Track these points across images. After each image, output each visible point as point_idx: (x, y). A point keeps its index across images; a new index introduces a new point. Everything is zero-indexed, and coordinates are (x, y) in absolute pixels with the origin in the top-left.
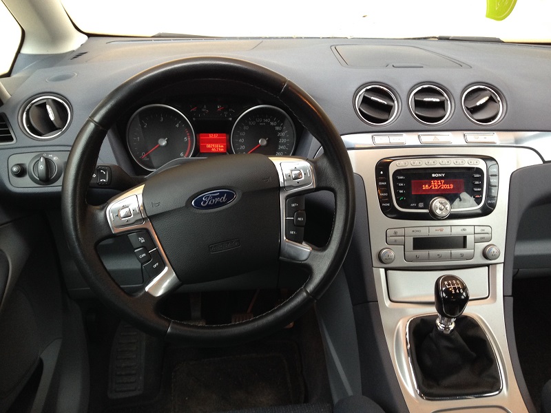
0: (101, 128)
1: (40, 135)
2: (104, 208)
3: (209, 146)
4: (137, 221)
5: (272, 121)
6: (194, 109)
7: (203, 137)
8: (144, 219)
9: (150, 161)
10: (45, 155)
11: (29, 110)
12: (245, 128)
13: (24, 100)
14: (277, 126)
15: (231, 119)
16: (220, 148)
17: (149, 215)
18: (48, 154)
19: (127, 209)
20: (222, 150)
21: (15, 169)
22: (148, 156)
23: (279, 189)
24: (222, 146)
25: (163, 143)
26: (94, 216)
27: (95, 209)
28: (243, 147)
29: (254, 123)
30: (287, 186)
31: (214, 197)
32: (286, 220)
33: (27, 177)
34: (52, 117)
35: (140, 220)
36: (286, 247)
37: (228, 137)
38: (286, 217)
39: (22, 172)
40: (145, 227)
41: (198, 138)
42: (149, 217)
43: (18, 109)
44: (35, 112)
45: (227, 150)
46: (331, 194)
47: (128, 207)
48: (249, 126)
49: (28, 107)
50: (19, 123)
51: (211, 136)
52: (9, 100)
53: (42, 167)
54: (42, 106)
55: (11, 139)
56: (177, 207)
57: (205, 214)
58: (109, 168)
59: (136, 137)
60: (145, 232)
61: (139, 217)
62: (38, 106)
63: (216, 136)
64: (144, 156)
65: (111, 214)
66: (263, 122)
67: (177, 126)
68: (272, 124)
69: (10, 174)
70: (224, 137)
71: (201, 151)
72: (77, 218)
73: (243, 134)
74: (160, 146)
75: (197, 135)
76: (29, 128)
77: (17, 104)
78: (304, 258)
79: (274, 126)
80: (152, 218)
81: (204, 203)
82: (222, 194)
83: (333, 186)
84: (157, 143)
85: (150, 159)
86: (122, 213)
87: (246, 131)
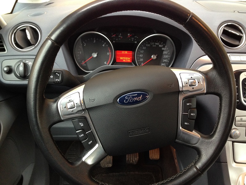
0: (56, 44)
1: (22, 48)
2: (56, 101)
3: (121, 58)
4: (78, 111)
5: (160, 44)
6: (114, 36)
7: (118, 52)
8: (83, 110)
9: (87, 66)
10: (24, 61)
11: (15, 33)
12: (144, 48)
13: (13, 26)
14: (163, 47)
15: (136, 42)
16: (128, 59)
17: (87, 107)
18: (25, 61)
19: (72, 103)
20: (129, 61)
21: (5, 69)
22: (85, 63)
23: (178, 92)
24: (130, 59)
25: (95, 55)
26: (49, 107)
27: (50, 101)
28: (142, 60)
29: (149, 45)
30: (184, 91)
31: (133, 97)
32: (182, 114)
33: (13, 74)
34: (29, 37)
35: (81, 110)
36: (181, 134)
37: (133, 53)
38: (182, 113)
39: (10, 71)
40: (84, 115)
41: (115, 53)
42: (87, 109)
43: (9, 32)
44: (19, 34)
45: (132, 61)
46: (218, 98)
47: (73, 101)
48: (147, 47)
49: (15, 31)
50: (9, 41)
51: (123, 52)
52: (5, 26)
53: (21, 68)
54: (24, 30)
55: (4, 50)
56: (107, 103)
57: (127, 109)
58: (62, 72)
59: (79, 51)
60: (84, 119)
61: (80, 108)
62: (21, 30)
63: (126, 52)
64: (83, 63)
65: (61, 106)
66: (154, 45)
67: (104, 45)
68: (160, 46)
69: (3, 72)
70: (131, 53)
71: (117, 61)
72: (37, 108)
73: (142, 52)
74: (93, 58)
75: (115, 52)
76: (15, 43)
77: (9, 29)
78: (195, 142)
79: (161, 47)
80: (89, 110)
81: (126, 101)
82: (139, 95)
83: (219, 92)
84: (91, 56)
85: (87, 65)
86: (69, 106)
87: (144, 50)
